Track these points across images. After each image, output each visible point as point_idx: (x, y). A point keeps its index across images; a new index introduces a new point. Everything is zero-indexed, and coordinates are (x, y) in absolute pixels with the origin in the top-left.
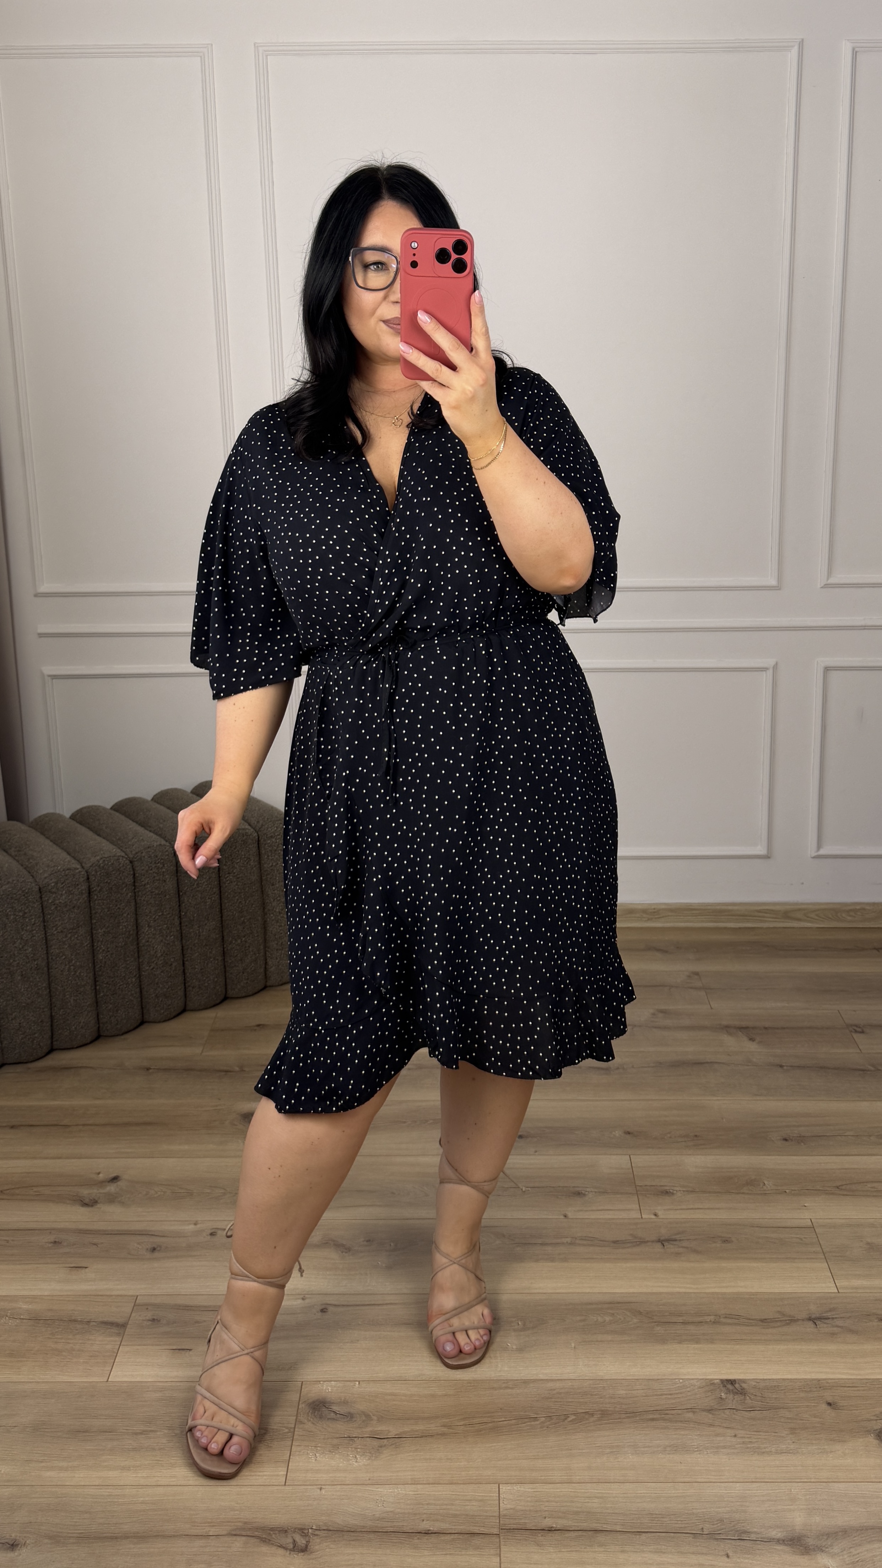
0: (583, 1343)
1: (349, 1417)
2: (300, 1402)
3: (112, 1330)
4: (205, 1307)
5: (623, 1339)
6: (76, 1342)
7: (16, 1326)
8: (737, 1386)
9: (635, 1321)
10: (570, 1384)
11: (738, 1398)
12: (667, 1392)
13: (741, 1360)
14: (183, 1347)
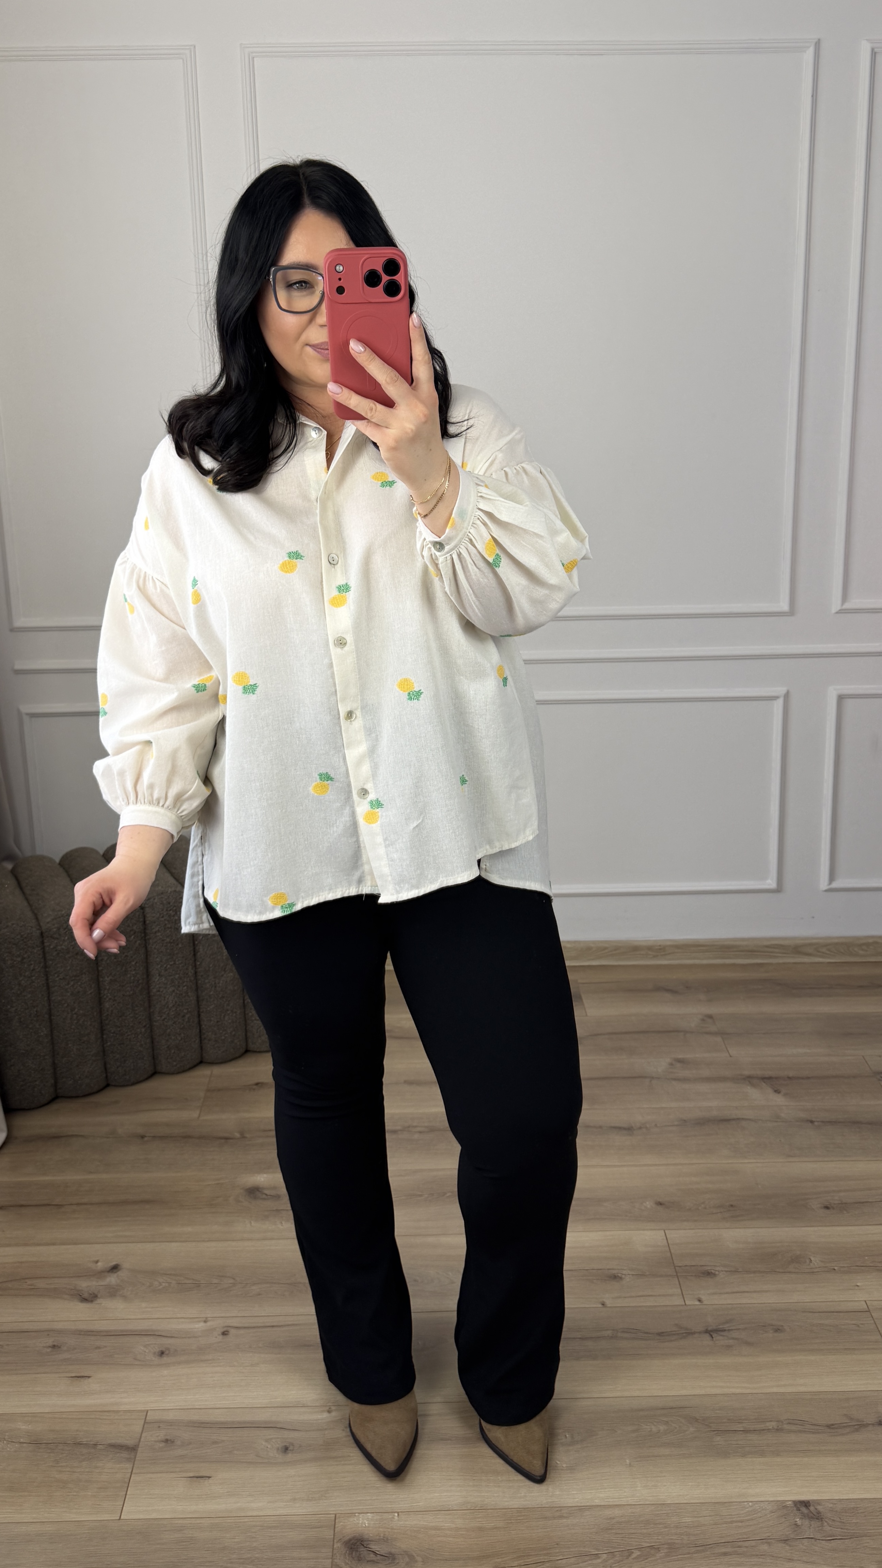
0: (639, 1459)
1: (391, 1557)
2: (335, 1541)
3: (122, 1455)
4: (222, 1423)
5: (681, 1452)
6: (83, 1470)
7: (15, 1451)
8: (812, 1508)
9: (692, 1429)
10: (630, 1511)
11: (815, 1524)
12: (738, 1519)
13: (813, 1477)
14: (201, 1475)
